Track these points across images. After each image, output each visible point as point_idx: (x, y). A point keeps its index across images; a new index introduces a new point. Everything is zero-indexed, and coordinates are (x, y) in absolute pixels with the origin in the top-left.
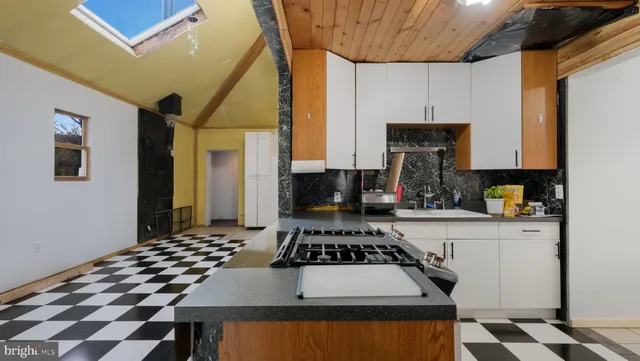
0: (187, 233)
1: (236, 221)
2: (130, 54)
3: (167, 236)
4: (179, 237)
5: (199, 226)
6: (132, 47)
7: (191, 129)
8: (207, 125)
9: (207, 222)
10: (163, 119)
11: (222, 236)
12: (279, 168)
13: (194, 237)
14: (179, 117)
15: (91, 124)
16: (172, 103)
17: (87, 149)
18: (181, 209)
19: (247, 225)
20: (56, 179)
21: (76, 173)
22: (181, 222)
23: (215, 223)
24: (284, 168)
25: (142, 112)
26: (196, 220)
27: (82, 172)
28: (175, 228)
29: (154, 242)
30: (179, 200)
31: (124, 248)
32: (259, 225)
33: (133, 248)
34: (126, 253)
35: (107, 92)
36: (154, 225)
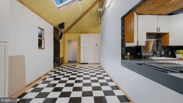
1: (77, 61)
5: (65, 63)
6: (59, 8)
8: (67, 32)
9: (67, 62)
11: (76, 66)
12: (122, 45)
13: (67, 66)
17: (44, 39)
18: (61, 58)
20: (39, 49)
21: (41, 47)
22: (62, 62)
23: (69, 62)
24: (123, 45)
25: (54, 28)
26: (64, 61)
28: (60, 64)
30: (61, 55)
32: (85, 63)
33: (53, 70)
34: (52, 71)
35: (48, 22)
36: (57, 63)
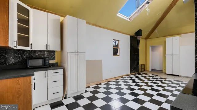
0: (144, 72)
1: (162, 71)
2: (128, 21)
3: (138, 72)
4: (141, 73)
5: (148, 71)
6: (129, 19)
7: (144, 40)
8: (149, 38)
9: (150, 70)
10: (137, 38)
11: (157, 75)
13: (146, 74)
14: (141, 37)
15: (120, 42)
16: (139, 33)
17: (119, 48)
18: (141, 65)
19: (167, 73)
20: (114, 56)
22: (142, 69)
23: (153, 70)
25: (131, 37)
26: (146, 69)
27: (118, 54)
28: (140, 70)
29: (134, 74)
30: (141, 62)
31: (127, 74)
32: (173, 74)
33: (129, 74)
34: (127, 75)
35: (123, 33)
36: (134, 69)
